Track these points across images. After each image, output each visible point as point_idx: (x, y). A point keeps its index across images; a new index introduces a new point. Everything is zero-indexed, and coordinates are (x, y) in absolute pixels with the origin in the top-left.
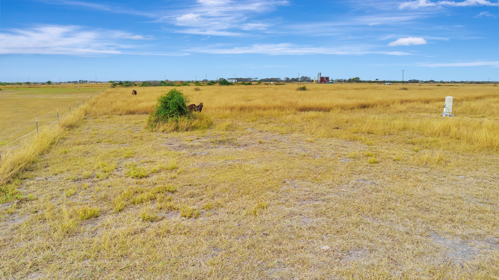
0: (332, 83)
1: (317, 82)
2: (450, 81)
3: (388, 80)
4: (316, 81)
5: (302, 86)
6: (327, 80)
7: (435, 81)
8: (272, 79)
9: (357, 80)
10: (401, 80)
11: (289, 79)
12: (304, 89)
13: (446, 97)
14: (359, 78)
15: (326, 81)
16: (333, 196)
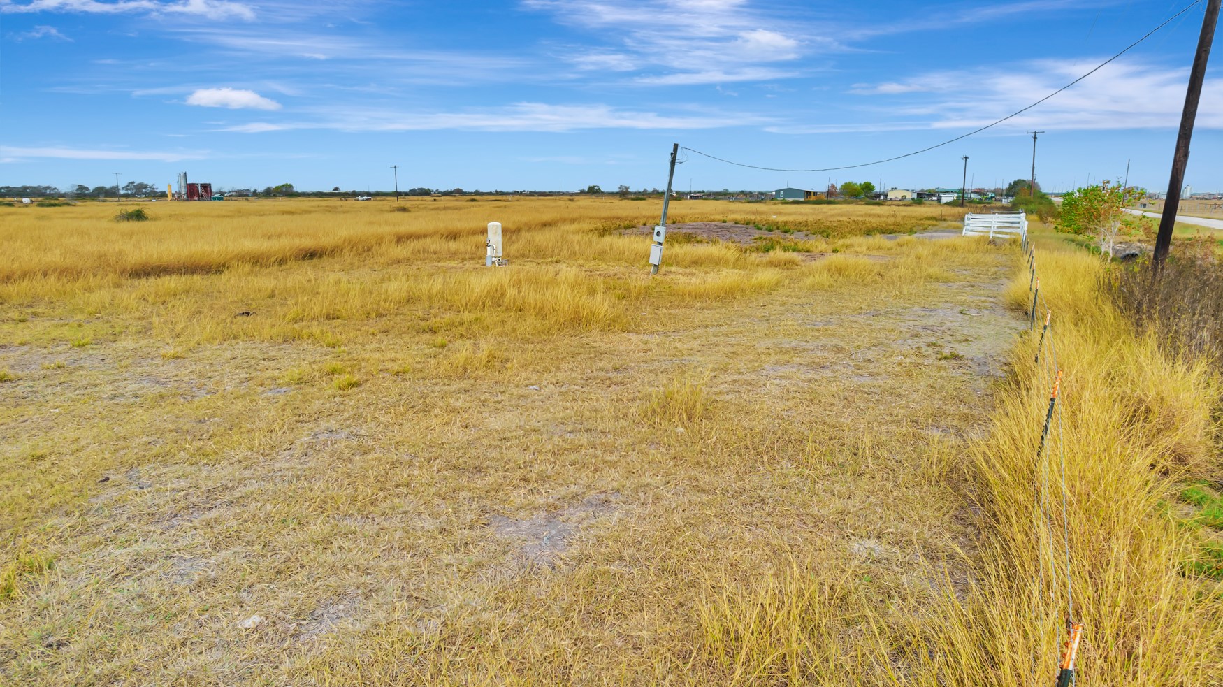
0: (219, 199)
1: (178, 197)
2: (493, 191)
3: (362, 190)
4: (173, 195)
5: (131, 209)
6: (206, 191)
7: (464, 191)
8: (26, 188)
9: (286, 192)
10: (392, 189)
11: (86, 188)
12: (139, 216)
13: (489, 224)
14: (291, 186)
15: (204, 194)
16: (256, 486)
